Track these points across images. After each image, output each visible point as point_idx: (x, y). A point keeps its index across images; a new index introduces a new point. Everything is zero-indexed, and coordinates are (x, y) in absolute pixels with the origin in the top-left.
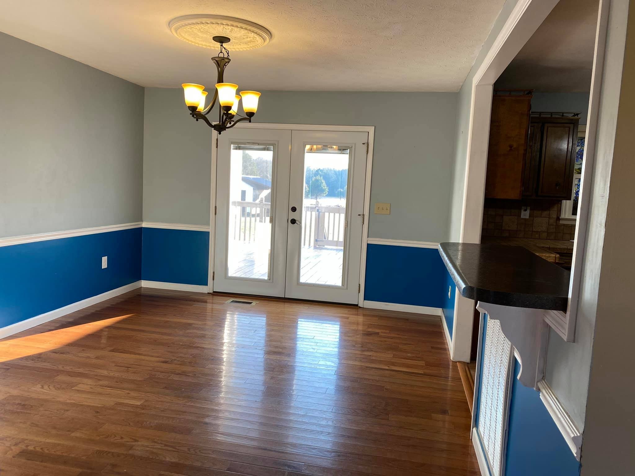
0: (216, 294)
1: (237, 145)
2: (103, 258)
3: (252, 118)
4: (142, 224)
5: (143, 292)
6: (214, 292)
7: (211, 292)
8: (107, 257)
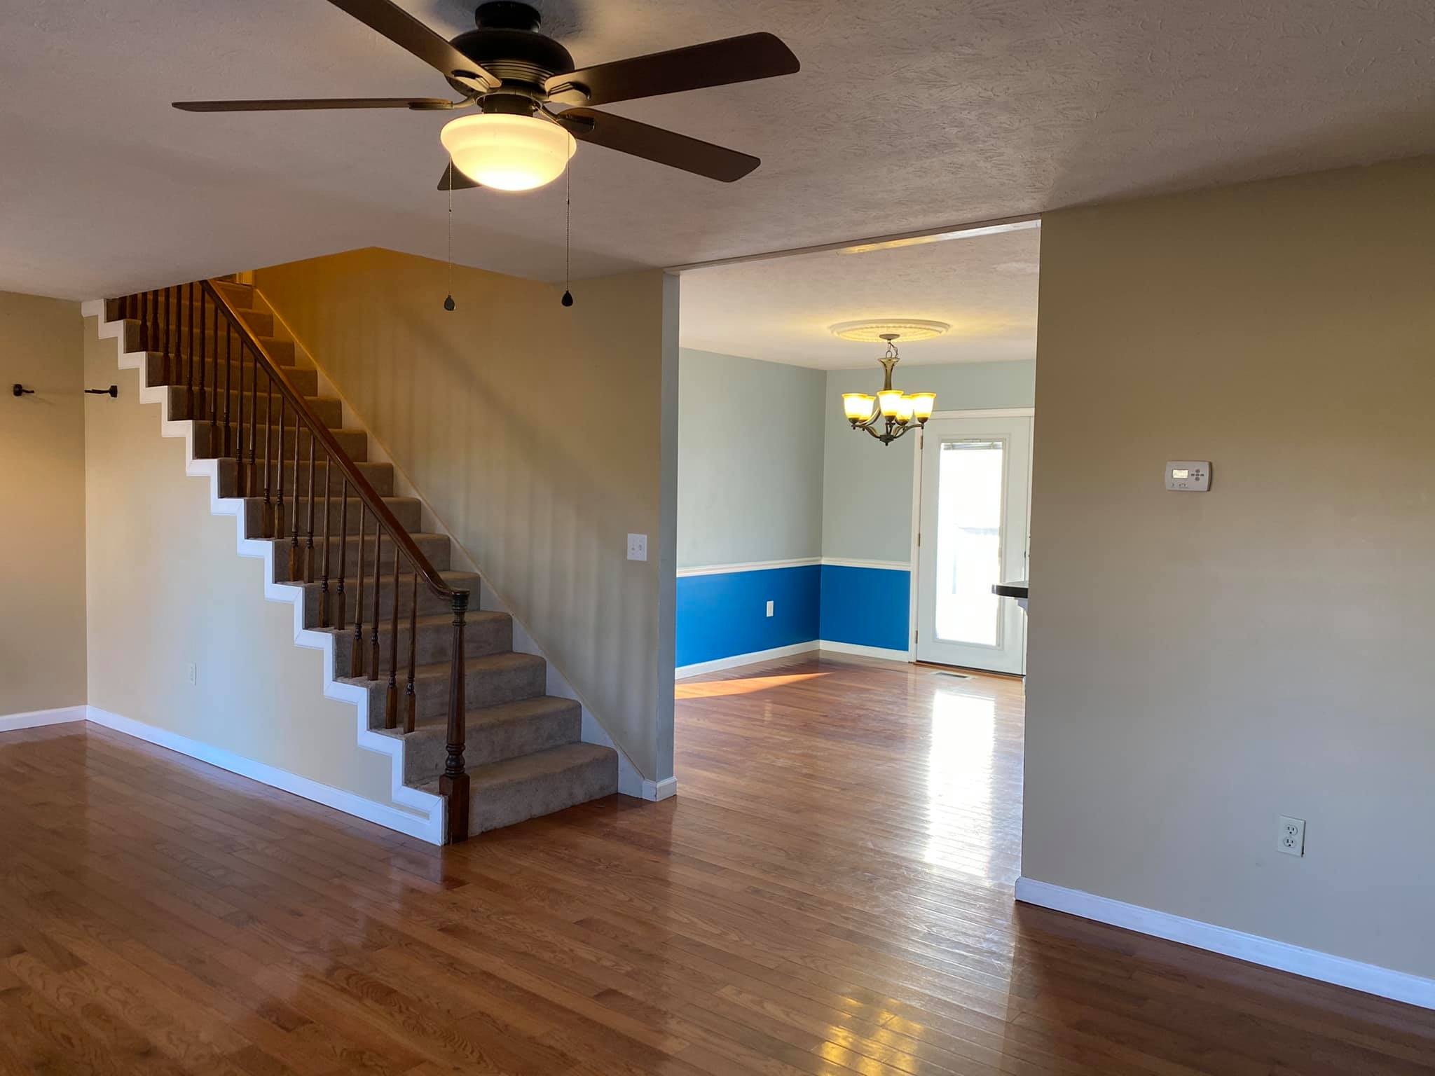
0: (920, 663)
1: (949, 444)
2: (768, 602)
3: (925, 424)
4: (820, 560)
5: (821, 656)
6: (918, 661)
7: (914, 661)
8: (772, 602)
